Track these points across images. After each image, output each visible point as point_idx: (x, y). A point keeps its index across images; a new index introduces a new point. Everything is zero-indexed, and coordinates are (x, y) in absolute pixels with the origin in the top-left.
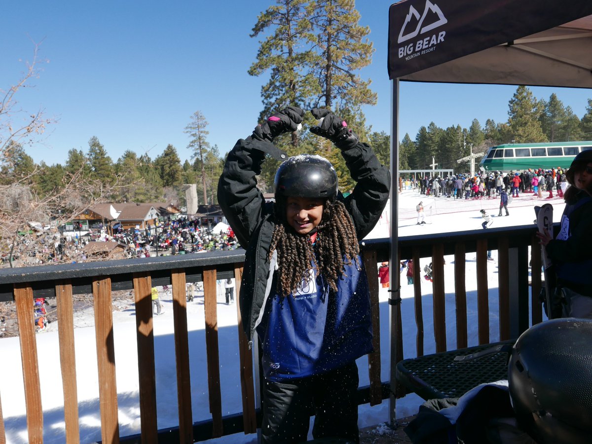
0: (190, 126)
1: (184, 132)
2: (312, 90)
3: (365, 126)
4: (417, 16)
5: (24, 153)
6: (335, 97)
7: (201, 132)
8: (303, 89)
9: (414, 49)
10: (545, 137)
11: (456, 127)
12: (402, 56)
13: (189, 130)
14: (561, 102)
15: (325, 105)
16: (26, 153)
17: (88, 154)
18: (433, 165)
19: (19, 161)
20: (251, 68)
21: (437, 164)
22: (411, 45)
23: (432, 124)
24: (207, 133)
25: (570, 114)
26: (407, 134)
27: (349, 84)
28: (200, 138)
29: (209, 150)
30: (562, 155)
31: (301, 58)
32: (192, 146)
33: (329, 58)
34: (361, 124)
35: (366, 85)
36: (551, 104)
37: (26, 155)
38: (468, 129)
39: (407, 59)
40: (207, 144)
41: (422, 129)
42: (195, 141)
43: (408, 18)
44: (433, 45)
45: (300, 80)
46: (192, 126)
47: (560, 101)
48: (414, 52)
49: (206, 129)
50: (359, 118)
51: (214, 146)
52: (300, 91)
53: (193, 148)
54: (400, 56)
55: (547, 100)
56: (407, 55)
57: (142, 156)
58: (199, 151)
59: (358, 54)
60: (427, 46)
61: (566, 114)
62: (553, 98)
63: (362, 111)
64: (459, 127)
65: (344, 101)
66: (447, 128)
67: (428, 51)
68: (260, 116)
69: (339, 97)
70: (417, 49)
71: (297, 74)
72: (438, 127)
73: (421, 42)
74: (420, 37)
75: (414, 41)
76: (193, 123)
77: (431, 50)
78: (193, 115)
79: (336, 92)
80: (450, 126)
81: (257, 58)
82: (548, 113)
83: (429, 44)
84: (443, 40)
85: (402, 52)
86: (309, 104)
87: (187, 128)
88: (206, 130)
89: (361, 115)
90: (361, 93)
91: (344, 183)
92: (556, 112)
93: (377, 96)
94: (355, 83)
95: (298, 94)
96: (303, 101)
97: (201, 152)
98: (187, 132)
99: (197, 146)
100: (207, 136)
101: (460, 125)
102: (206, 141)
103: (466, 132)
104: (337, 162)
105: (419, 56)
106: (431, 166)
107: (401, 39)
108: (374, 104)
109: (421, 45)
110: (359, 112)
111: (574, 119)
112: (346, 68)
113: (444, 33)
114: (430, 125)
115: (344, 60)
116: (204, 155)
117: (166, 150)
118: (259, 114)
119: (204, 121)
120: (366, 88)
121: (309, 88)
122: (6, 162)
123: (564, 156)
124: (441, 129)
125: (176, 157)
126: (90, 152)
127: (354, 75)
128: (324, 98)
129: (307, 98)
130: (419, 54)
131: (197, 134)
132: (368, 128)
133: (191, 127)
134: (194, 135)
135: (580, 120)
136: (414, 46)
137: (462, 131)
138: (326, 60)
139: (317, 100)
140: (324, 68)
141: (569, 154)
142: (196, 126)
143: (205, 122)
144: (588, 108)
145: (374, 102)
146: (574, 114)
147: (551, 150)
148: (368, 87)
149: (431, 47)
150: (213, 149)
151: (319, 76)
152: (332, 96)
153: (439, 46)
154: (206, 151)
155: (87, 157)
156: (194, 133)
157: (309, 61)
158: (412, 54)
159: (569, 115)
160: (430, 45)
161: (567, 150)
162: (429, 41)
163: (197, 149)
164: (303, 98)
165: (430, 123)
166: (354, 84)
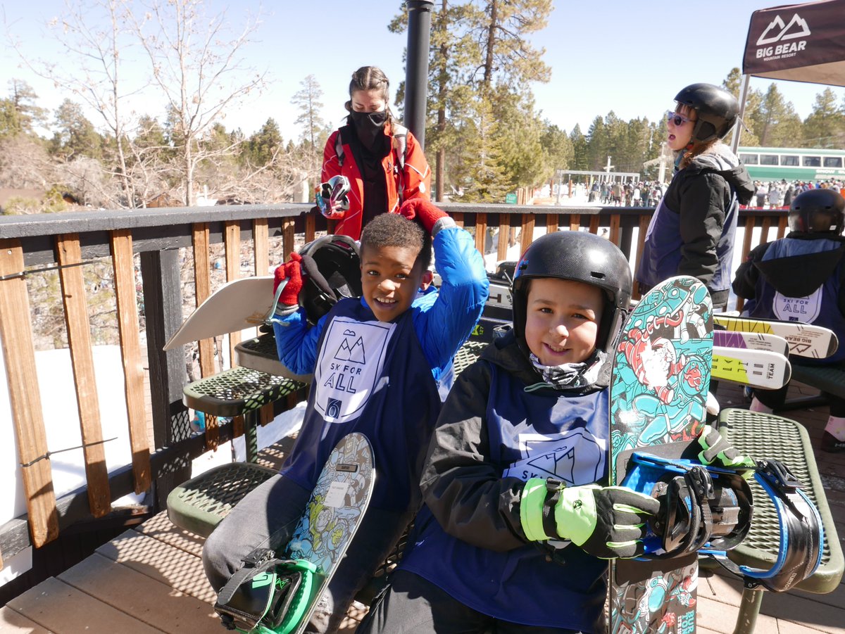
0: (299, 95)
1: (291, 102)
2: (470, 57)
3: (534, 111)
4: (782, 25)
5: (83, 116)
6: (497, 69)
7: (314, 104)
8: (458, 56)
9: (774, 52)
10: (756, 140)
11: (641, 119)
12: (760, 56)
13: (298, 100)
14: (782, 96)
15: (483, 78)
16: (85, 117)
17: (166, 124)
18: (609, 167)
19: (76, 126)
20: (392, 21)
21: (613, 167)
22: (771, 48)
23: (611, 113)
24: (321, 105)
25: (790, 112)
26: (577, 124)
27: (517, 53)
28: (311, 112)
29: (322, 128)
30: (777, 164)
31: (458, 13)
32: (301, 121)
33: (494, 15)
34: (529, 107)
35: (539, 55)
36: (768, 96)
37: (85, 120)
38: (657, 124)
39: (765, 59)
40: (319, 120)
41: (597, 120)
42: (304, 116)
43: (772, 26)
44: (793, 52)
45: (455, 42)
46: (302, 95)
47: (781, 94)
48: (773, 55)
49: (320, 100)
50: (527, 100)
51: (328, 124)
52: (454, 57)
53: (302, 125)
54: (758, 57)
55: (765, 91)
56: (766, 57)
57: (233, 131)
58: (309, 129)
59: (531, 12)
60: (787, 51)
61: (786, 112)
62: (772, 89)
63: (532, 90)
64: (645, 120)
65: (508, 75)
66: (630, 119)
67: (788, 56)
68: (400, 87)
69: (502, 69)
70: (776, 53)
71: (451, 34)
72: (618, 118)
73: (781, 46)
74: (781, 42)
75: (774, 45)
76: (303, 91)
77: (792, 55)
78: (304, 81)
79: (499, 62)
80: (635, 118)
81: (401, 9)
82: (763, 109)
83: (789, 49)
84: (803, 49)
85: (761, 53)
86: (463, 75)
87: (295, 97)
88: (320, 102)
89: (530, 95)
90: (531, 65)
91: (507, 181)
92: (774, 109)
93: (552, 70)
94: (524, 51)
95: (450, 62)
96: (457, 71)
97: (312, 130)
98: (295, 102)
99: (306, 123)
100: (320, 109)
101: (647, 117)
102: (319, 116)
103: (654, 127)
104: (500, 154)
105: (778, 59)
106: (605, 168)
107: (760, 42)
108: (547, 81)
109: (780, 50)
110: (527, 91)
111: (795, 120)
112: (514, 31)
113: (805, 43)
114: (609, 115)
115: (512, 19)
116: (316, 134)
117: (265, 124)
118: (399, 85)
119: (319, 89)
120: (538, 59)
121: (465, 54)
122: (61, 126)
123: (780, 166)
124: (623, 121)
125: (279, 135)
126: (169, 120)
127: (524, 41)
128: (483, 70)
129: (463, 68)
130: (779, 57)
131: (309, 106)
132: (538, 112)
133: (300, 97)
134: (304, 107)
135: (802, 121)
136: (774, 50)
137: (649, 125)
138: (490, 18)
139: (474, 71)
140: (486, 28)
141: (786, 165)
142: (308, 95)
143: (320, 91)
144: (814, 105)
145: (547, 79)
146: (795, 112)
147: (764, 158)
148: (541, 59)
149: (791, 53)
150: (326, 127)
151: (478, 40)
152: (494, 67)
153: (800, 53)
154: (318, 130)
155: (165, 127)
156: (303, 104)
157: (467, 17)
158: (772, 56)
159: (788, 113)
160: (790, 51)
161: (784, 159)
162: (789, 47)
163: (307, 126)
164: (457, 68)
165: (609, 112)
166: (523, 53)
